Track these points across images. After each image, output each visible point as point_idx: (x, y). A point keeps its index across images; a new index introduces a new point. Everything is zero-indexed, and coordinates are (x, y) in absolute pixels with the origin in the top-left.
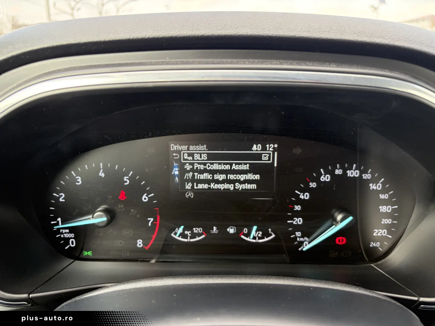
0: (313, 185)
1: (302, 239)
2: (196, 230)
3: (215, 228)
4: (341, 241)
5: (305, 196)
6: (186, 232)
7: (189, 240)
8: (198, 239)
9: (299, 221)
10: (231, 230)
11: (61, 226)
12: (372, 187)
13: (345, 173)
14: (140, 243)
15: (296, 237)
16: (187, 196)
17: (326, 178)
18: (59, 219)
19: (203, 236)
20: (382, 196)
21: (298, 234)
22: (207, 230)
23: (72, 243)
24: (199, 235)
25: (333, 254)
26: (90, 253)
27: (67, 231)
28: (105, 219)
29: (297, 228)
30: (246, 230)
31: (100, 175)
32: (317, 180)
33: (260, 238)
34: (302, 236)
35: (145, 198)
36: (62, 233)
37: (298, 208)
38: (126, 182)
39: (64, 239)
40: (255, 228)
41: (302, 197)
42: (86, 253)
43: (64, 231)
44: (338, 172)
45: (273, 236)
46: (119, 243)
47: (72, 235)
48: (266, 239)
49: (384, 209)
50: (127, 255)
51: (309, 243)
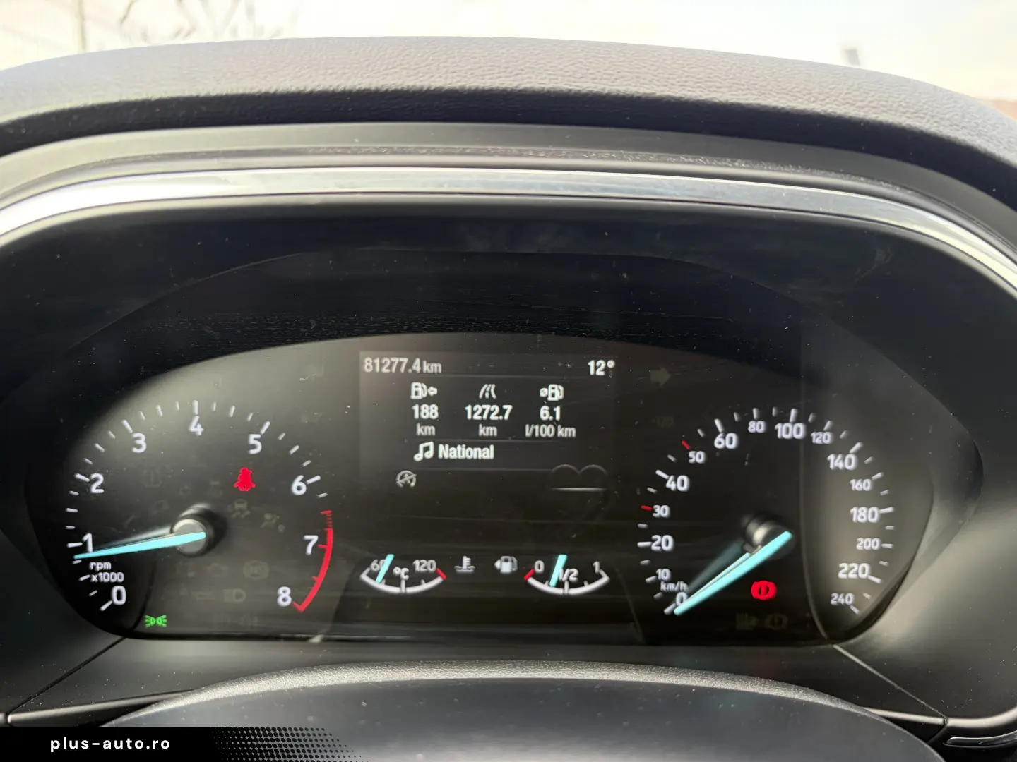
0: (697, 457)
1: (671, 587)
2: (420, 566)
3: (466, 560)
4: (764, 591)
5: (680, 484)
6: (397, 571)
7: (402, 589)
8: (424, 586)
9: (664, 543)
10: (505, 566)
11: (91, 553)
12: (835, 462)
13: (771, 431)
14: (284, 596)
15: (658, 582)
16: (400, 482)
17: (726, 441)
18: (88, 537)
19: (438, 581)
20: (858, 485)
21: (664, 574)
22: (447, 564)
23: (119, 597)
24: (428, 577)
25: (747, 623)
26: (161, 621)
27: (108, 565)
28: (200, 536)
29: (661, 559)
30: (539, 566)
31: (192, 429)
32: (707, 445)
33: (572, 585)
34: (674, 580)
35: (298, 487)
36: (94, 572)
37: (662, 511)
38: (254, 447)
39: (99, 585)
40: (562, 559)
41: (671, 485)
42: (150, 621)
43: (99, 566)
44: (756, 427)
45: (605, 579)
46: (234, 596)
47: (119, 577)
48: (588, 588)
49: (862, 514)
50: (255, 624)
51: (690, 595)
